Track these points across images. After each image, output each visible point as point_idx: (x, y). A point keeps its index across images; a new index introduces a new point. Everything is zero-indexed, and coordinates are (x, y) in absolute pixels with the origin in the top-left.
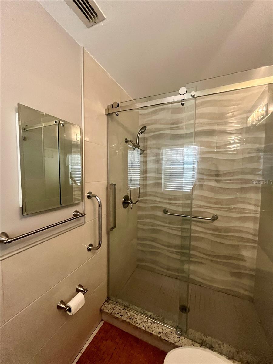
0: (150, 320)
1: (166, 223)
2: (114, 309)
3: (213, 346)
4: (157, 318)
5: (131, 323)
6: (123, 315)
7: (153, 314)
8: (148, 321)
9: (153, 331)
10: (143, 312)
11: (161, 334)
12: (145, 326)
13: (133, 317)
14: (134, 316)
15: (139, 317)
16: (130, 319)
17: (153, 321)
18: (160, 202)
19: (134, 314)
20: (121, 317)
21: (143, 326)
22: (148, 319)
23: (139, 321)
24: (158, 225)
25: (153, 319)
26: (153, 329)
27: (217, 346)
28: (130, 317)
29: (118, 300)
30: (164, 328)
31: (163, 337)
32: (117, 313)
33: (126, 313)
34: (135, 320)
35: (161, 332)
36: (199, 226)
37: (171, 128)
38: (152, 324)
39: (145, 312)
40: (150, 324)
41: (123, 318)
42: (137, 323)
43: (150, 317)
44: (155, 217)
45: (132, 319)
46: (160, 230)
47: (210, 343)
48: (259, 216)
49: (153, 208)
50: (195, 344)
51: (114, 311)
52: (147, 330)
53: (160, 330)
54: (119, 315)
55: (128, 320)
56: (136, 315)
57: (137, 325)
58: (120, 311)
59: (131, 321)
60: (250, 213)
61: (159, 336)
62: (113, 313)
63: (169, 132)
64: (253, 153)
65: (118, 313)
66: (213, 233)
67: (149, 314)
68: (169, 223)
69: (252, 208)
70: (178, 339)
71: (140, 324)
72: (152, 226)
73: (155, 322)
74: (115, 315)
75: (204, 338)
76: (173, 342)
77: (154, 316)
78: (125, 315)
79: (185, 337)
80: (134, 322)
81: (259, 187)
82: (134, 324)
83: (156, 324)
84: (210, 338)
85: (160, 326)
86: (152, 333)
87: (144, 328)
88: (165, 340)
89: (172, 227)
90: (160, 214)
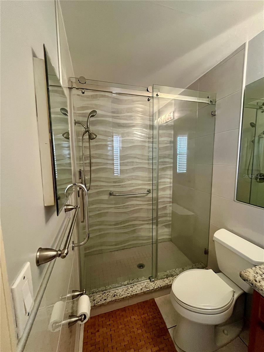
0: (129, 286)
1: (112, 204)
2: (94, 300)
3: (172, 274)
4: (133, 282)
5: (117, 298)
6: (106, 298)
7: (128, 281)
8: (128, 288)
9: (137, 292)
10: (120, 285)
11: (143, 289)
12: (129, 293)
13: (116, 294)
14: (115, 292)
15: (120, 291)
16: (114, 296)
17: (132, 285)
18: (105, 186)
19: (115, 291)
20: (105, 301)
21: (128, 294)
22: (127, 287)
23: (122, 292)
24: (105, 208)
25: (131, 284)
26: (136, 290)
27: (174, 273)
28: (113, 295)
29: (93, 290)
30: (142, 284)
31: (145, 290)
32: (99, 301)
33: (108, 295)
34: (118, 294)
35: (142, 288)
36: (138, 201)
37: (112, 116)
38: (132, 288)
39: (122, 284)
40: (131, 288)
41: (108, 301)
42: (122, 295)
43: (128, 284)
44: (101, 202)
45: (116, 295)
46: (107, 212)
47: (170, 274)
48: (172, 185)
49: (98, 193)
50: (164, 280)
51: (95, 301)
52: (132, 294)
53: (141, 287)
54: (102, 301)
55: (114, 299)
56: (117, 291)
57: (123, 296)
58: (101, 298)
59: (116, 298)
60: (168, 184)
61: (142, 291)
62: (96, 303)
63: (110, 119)
64: (168, 144)
65: (101, 300)
66: (148, 203)
67: (126, 283)
68: (115, 204)
69: (168, 180)
70: (154, 284)
71: (125, 294)
72: (99, 211)
73: (133, 285)
74: (99, 303)
75: (166, 273)
76: (153, 288)
77: (130, 282)
78: (108, 297)
79: (157, 280)
80: (119, 297)
81: (171, 166)
82: (120, 298)
83: (135, 286)
84: (168, 271)
85: (138, 285)
86: (137, 293)
87: (129, 295)
88: (147, 291)
89: (117, 207)
90: (106, 197)
